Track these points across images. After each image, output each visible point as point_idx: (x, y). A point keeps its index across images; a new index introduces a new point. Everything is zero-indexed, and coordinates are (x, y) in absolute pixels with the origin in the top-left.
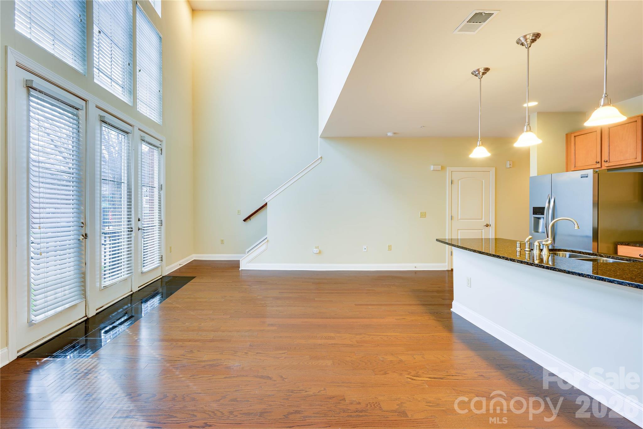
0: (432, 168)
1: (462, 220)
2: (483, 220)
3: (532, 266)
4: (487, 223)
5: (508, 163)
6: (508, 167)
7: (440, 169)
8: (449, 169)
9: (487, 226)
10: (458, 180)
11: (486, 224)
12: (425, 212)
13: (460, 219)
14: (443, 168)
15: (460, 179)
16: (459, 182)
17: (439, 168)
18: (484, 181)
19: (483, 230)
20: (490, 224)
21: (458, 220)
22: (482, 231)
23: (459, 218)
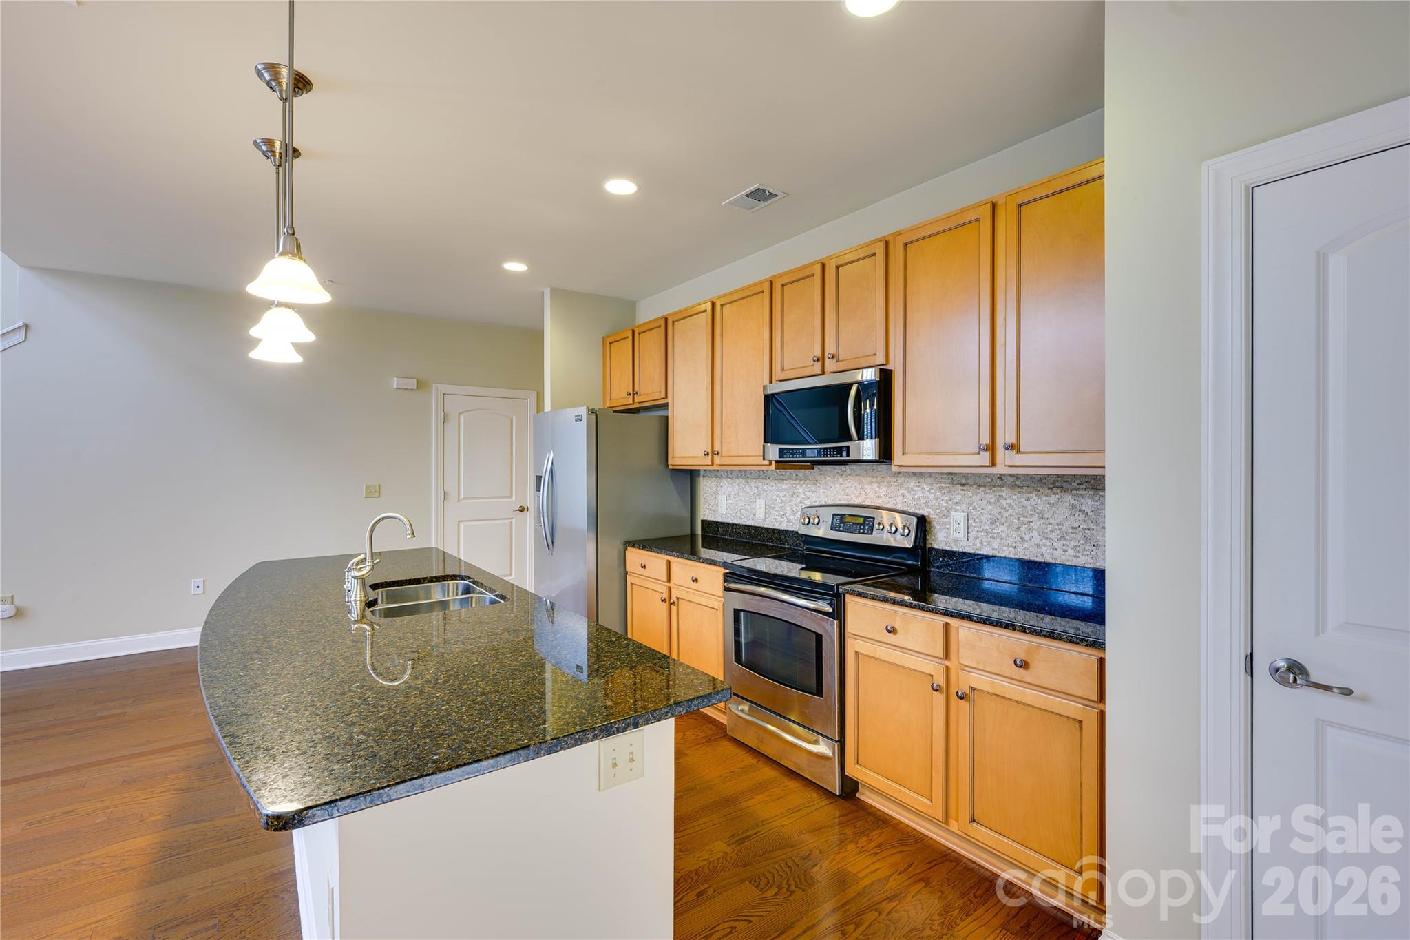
0: (395, 383)
1: (468, 501)
2: (514, 499)
4: (522, 505)
7: (415, 388)
8: (437, 389)
9: (522, 510)
10: (459, 414)
11: (520, 507)
12: (379, 485)
13: (464, 498)
14: (421, 385)
15: (463, 412)
16: (461, 418)
17: (412, 384)
18: (513, 418)
19: (514, 520)
20: (529, 505)
21: (459, 501)
22: (511, 522)
23: (462, 496)
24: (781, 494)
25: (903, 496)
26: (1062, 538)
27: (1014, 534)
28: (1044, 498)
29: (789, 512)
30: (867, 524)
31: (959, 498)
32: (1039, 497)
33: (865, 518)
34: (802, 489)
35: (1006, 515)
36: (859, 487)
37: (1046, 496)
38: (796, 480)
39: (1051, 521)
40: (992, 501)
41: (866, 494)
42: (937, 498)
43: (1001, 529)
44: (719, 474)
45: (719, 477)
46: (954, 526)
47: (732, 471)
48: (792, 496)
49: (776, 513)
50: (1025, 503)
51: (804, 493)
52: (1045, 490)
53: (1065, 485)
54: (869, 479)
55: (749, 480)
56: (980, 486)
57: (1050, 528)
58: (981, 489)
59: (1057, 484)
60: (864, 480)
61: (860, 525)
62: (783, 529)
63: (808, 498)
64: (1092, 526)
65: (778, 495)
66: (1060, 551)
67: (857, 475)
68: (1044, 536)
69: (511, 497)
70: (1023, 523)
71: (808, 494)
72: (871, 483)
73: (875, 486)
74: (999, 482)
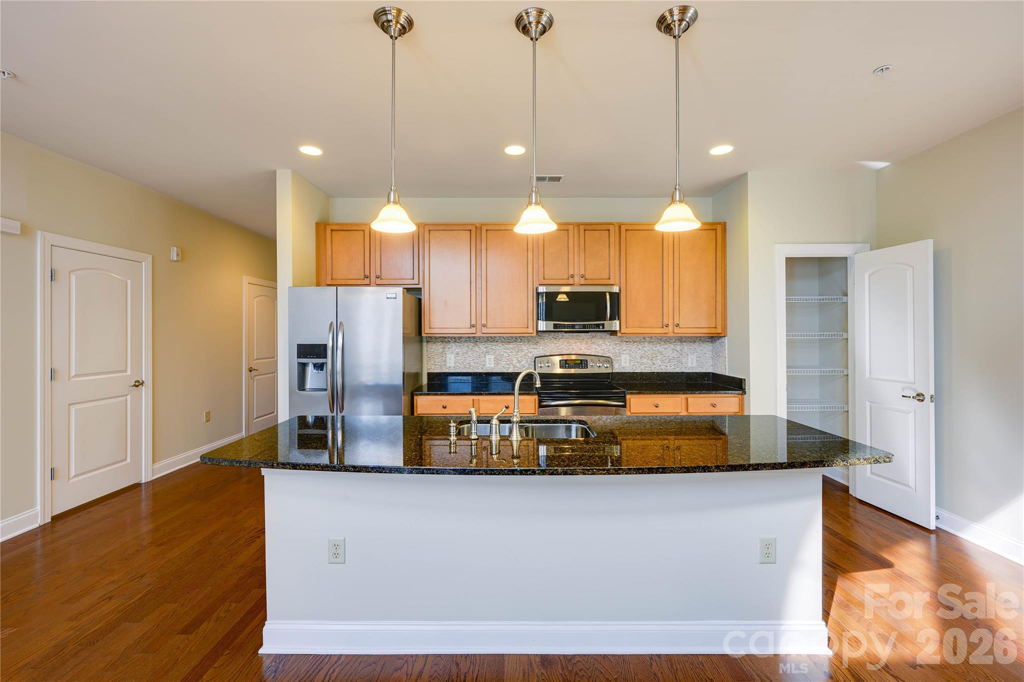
1: (79, 379)
2: (129, 372)
3: (620, 474)
4: (136, 380)
5: (174, 251)
6: (175, 259)
7: (19, 233)
8: (42, 239)
9: (136, 386)
10: (69, 273)
11: (136, 382)
13: (75, 376)
14: (25, 228)
15: (73, 271)
16: (73, 278)
17: (15, 227)
18: (129, 282)
19: (129, 397)
20: (144, 379)
21: (69, 380)
22: (126, 398)
23: (73, 373)
24: (508, 351)
25: (595, 348)
26: (669, 362)
27: (650, 362)
28: (663, 346)
29: (515, 362)
30: (583, 364)
31: (625, 348)
32: (661, 346)
33: (581, 360)
34: (526, 347)
35: (647, 354)
36: (568, 345)
37: (664, 345)
38: (521, 342)
39: (665, 355)
40: (641, 348)
41: (572, 348)
42: (614, 348)
43: (645, 360)
44: (446, 340)
45: (447, 342)
46: (623, 361)
47: (461, 337)
48: (517, 352)
49: (504, 363)
50: (654, 348)
51: (527, 350)
52: (662, 343)
53: (670, 341)
54: (574, 341)
55: (478, 343)
56: (635, 342)
57: (665, 358)
58: (636, 343)
59: (668, 340)
60: (571, 341)
61: (579, 364)
62: (510, 372)
63: (531, 352)
64: (680, 356)
65: (506, 352)
66: (669, 367)
67: (566, 339)
68: (662, 361)
69: (125, 371)
70: (653, 357)
71: (530, 350)
72: (576, 343)
73: (578, 344)
74: (644, 340)
